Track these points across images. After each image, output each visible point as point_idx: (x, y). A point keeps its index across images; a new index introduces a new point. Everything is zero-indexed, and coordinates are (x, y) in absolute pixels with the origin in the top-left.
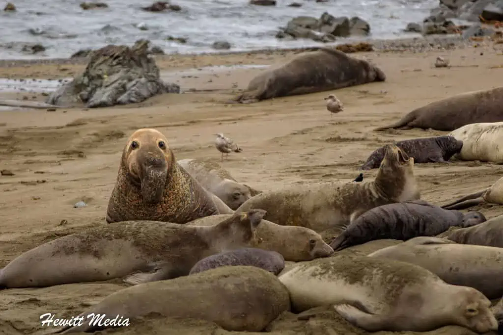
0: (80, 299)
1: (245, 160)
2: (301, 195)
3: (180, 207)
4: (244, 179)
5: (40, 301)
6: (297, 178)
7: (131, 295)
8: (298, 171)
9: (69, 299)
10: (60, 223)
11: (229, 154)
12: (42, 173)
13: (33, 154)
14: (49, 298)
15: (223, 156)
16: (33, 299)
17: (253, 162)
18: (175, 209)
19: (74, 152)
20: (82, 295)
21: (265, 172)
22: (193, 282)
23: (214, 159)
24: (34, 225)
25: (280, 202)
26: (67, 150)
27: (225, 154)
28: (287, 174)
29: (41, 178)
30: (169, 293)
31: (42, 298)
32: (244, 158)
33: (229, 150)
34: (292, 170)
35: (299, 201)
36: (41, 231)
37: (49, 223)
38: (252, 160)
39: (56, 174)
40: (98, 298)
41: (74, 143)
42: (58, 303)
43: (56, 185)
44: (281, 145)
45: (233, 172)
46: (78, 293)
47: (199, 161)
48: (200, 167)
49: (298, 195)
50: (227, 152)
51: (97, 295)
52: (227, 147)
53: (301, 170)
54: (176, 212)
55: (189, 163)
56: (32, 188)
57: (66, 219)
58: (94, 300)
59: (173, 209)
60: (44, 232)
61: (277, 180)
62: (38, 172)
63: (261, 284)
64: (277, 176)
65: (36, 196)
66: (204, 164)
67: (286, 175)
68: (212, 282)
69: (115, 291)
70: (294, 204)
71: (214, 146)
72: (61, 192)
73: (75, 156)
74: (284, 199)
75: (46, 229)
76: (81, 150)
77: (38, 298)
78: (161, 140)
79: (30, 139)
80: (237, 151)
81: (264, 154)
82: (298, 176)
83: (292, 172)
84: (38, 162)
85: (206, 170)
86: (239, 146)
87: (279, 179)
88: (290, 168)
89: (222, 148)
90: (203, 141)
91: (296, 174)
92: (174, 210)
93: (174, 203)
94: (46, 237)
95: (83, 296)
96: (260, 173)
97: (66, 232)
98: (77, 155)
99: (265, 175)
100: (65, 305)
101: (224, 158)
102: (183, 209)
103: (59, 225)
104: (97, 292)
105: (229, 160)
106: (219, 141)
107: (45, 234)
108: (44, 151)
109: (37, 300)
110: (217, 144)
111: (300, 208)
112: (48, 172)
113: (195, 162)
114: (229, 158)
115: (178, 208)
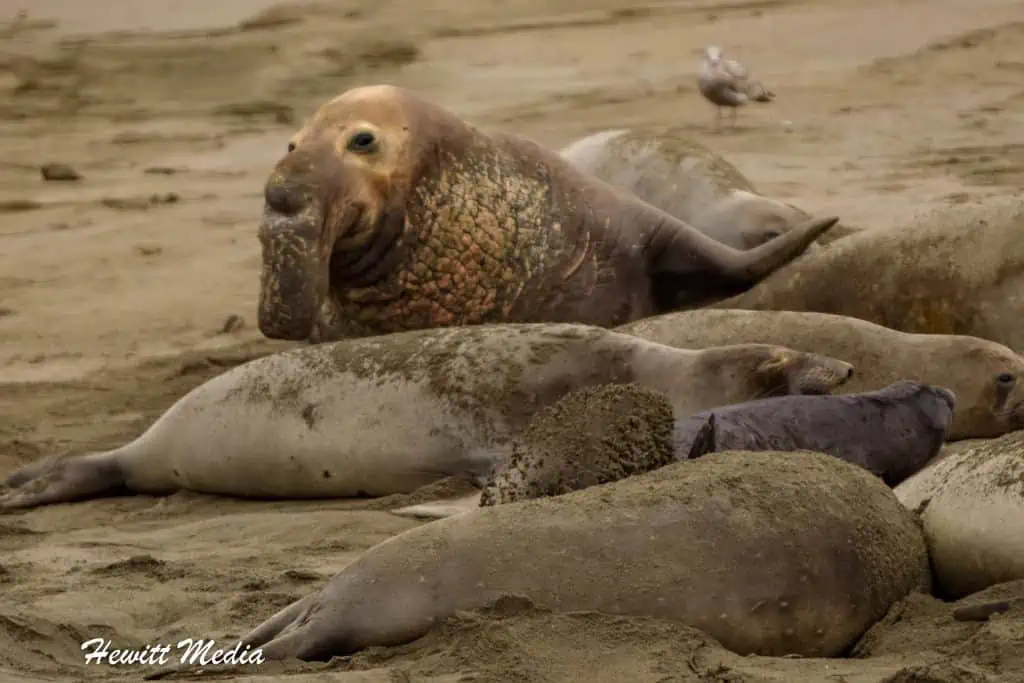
0: (286, 560)
1: (788, 131)
2: (953, 236)
3: (508, 282)
4: (788, 189)
5: (163, 563)
6: (948, 184)
7: (441, 544)
8: (953, 161)
9: (252, 559)
10: (221, 326)
11: (740, 111)
12: (168, 172)
13: (138, 116)
14: (192, 556)
15: (720, 117)
16: (142, 558)
17: (813, 135)
18: (492, 294)
19: (264, 109)
20: (290, 546)
21: (850, 166)
22: (630, 504)
23: (691, 127)
24: (142, 331)
25: (883, 262)
26: (243, 100)
27: (726, 111)
28: (920, 170)
29: (162, 187)
30: (556, 537)
31: (170, 557)
32: (788, 123)
33: (741, 97)
34: (932, 158)
35: (947, 255)
36: (165, 351)
37: (189, 327)
38: (810, 128)
39: (213, 175)
40: (341, 556)
41: (264, 81)
42: (220, 571)
43: (211, 209)
44: (901, 83)
45: (750, 165)
46: (278, 539)
47: (640, 135)
48: (646, 152)
49: (942, 239)
50: (733, 103)
51: (338, 547)
52: (732, 88)
53: (961, 157)
54: (495, 300)
55: (611, 143)
56: (139, 218)
57: (239, 314)
58: (328, 562)
59: (483, 298)
60: (176, 352)
61: (887, 189)
62: (154, 171)
63: (838, 507)
64: (888, 177)
65: (149, 242)
66: (657, 144)
67: (916, 175)
68: (688, 501)
69: (391, 534)
70: (930, 264)
71: (695, 86)
72: (223, 233)
73: (265, 122)
74: (898, 253)
75: (179, 344)
76: (284, 101)
77: (157, 556)
78: (365, 126)
79: (131, 69)
80: (763, 99)
81: (846, 110)
82: (952, 176)
83: (936, 164)
84: (156, 139)
85: (668, 160)
86: (767, 85)
87: (891, 186)
88: (928, 152)
89: (719, 94)
90: (656, 74)
91: (948, 172)
92: (488, 299)
93: (480, 282)
94: (179, 367)
95: (295, 550)
96: (834, 170)
97: (240, 353)
98: (273, 116)
99: (850, 175)
100: (238, 576)
101: (726, 123)
102: (522, 284)
103: (219, 333)
104: (339, 537)
105: (738, 130)
106: (705, 71)
107: (175, 360)
108: (172, 105)
109: (154, 562)
110: (701, 82)
111: (951, 275)
112: (186, 171)
113: (628, 138)
114: (739, 123)
115: (501, 288)
